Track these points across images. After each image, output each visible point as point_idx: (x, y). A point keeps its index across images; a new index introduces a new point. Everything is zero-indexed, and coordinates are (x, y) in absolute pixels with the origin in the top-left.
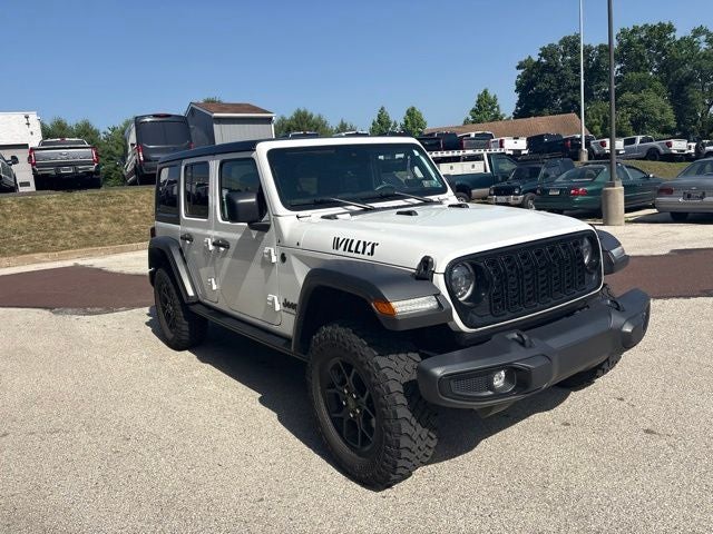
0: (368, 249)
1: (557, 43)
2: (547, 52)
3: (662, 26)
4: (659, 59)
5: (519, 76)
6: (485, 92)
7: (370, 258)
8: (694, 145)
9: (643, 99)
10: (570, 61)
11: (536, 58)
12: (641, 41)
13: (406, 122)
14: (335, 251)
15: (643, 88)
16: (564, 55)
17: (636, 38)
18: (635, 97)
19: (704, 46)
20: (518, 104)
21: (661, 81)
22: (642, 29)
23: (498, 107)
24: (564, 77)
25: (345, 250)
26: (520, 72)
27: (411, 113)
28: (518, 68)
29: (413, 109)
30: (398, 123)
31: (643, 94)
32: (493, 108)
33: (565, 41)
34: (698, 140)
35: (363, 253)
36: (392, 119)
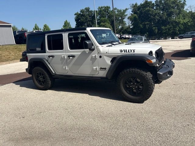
0: (133, 51)
1: (84, 9)
2: (82, 11)
3: (107, 7)
4: (107, 15)
5: (75, 17)
6: (66, 21)
7: (134, 53)
8: (119, 35)
9: (105, 25)
10: (88, 14)
11: (79, 13)
12: (103, 10)
13: (44, 29)
14: (121, 53)
15: (105, 22)
16: (86, 12)
17: (102, 9)
18: (104, 24)
19: (116, 12)
20: (76, 25)
21: (109, 20)
22: (103, 7)
23: (70, 25)
24: (87, 18)
25: (125, 52)
26: (76, 16)
27: (45, 26)
28: (75, 15)
29: (46, 25)
30: (41, 29)
31: (105, 23)
32: (69, 25)
33: (86, 9)
34: (120, 34)
35: (131, 52)
36: (40, 28)
